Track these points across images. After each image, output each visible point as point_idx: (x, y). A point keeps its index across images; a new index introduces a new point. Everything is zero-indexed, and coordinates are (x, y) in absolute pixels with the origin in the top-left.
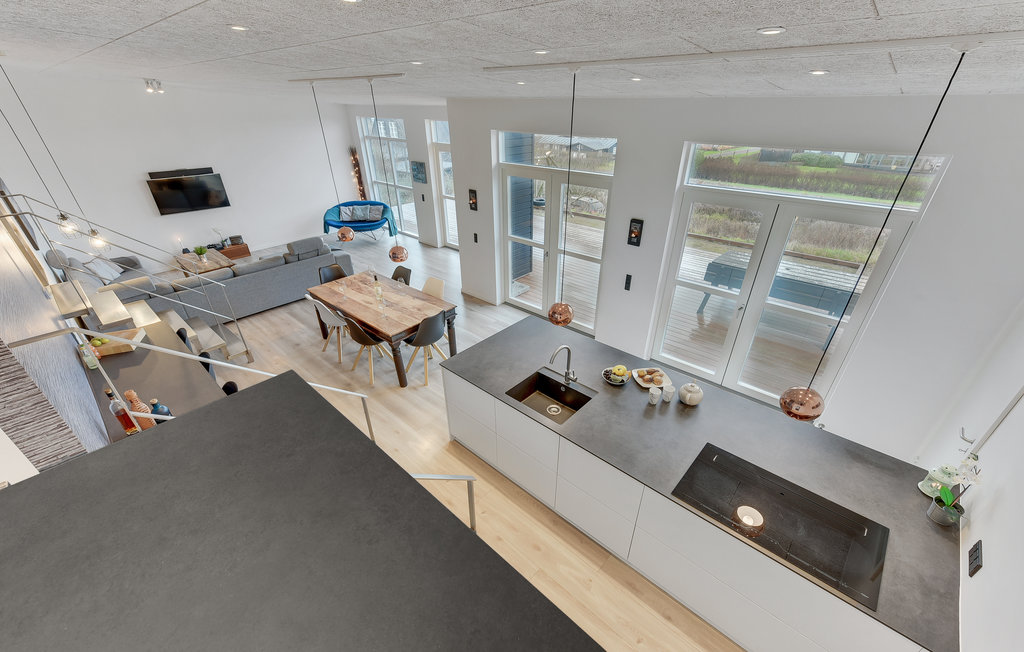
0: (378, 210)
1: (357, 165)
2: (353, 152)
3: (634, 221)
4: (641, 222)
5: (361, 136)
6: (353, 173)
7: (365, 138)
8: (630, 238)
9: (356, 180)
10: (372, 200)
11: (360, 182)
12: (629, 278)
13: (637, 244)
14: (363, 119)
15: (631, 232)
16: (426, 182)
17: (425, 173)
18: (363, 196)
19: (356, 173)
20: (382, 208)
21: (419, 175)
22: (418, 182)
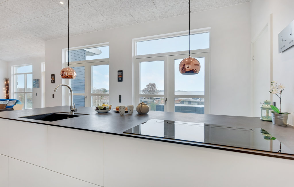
0: (13, 102)
1: (7, 85)
2: (7, 80)
3: (119, 71)
4: (122, 71)
5: (12, 73)
6: (4, 89)
7: (14, 74)
8: (118, 78)
9: (5, 92)
10: (12, 98)
11: (7, 92)
12: (120, 97)
13: (121, 80)
14: (15, 67)
15: (118, 76)
16: (39, 87)
17: (39, 83)
18: (8, 97)
19: (6, 88)
20: (16, 101)
21: (36, 85)
22: (35, 87)
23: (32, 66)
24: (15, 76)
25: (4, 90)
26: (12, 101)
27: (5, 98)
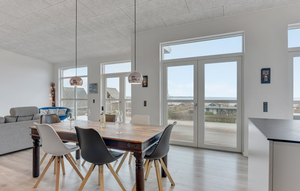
0: (64, 111)
1: (53, 91)
2: (53, 85)
5: (59, 77)
6: (50, 95)
7: (61, 78)
9: (51, 99)
10: (59, 106)
11: (54, 99)
14: (62, 70)
16: (97, 93)
17: (97, 88)
18: (54, 105)
19: (52, 95)
20: (66, 110)
21: (94, 90)
22: (92, 93)
23: (87, 67)
24: (62, 80)
25: (51, 97)
26: (62, 109)
27: (51, 106)
